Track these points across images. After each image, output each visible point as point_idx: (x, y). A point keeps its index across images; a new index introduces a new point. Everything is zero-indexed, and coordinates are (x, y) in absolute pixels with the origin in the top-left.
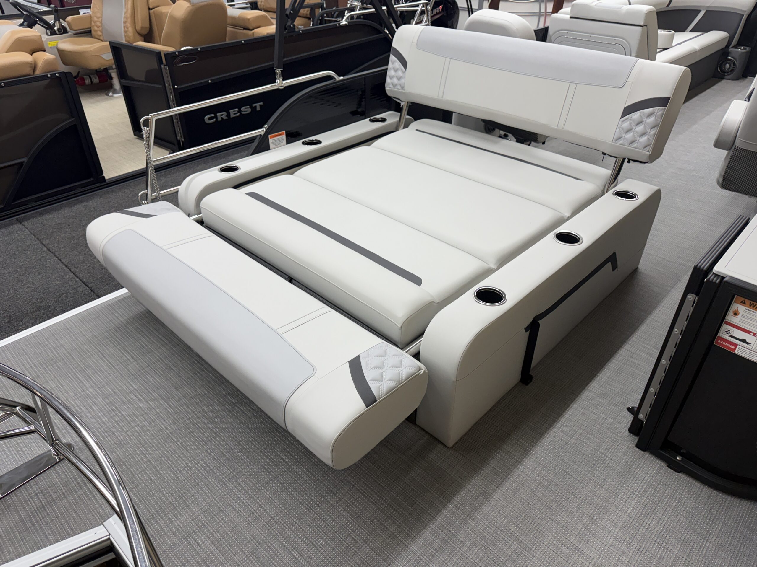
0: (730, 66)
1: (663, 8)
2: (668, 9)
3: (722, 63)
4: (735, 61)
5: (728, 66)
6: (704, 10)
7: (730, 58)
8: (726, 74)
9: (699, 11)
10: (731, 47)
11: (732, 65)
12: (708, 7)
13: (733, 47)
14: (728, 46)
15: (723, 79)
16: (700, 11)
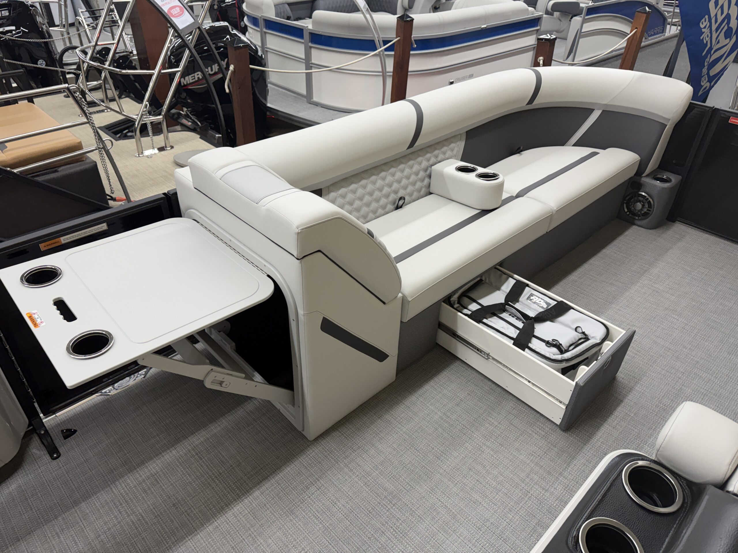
0: (643, 206)
1: (522, 107)
2: (530, 107)
3: (631, 199)
4: (651, 200)
5: (639, 206)
6: (599, 109)
7: (643, 194)
8: (637, 218)
9: (590, 111)
10: (644, 175)
11: (647, 206)
12: (606, 105)
13: (647, 176)
14: (639, 172)
15: (634, 224)
16: (592, 110)
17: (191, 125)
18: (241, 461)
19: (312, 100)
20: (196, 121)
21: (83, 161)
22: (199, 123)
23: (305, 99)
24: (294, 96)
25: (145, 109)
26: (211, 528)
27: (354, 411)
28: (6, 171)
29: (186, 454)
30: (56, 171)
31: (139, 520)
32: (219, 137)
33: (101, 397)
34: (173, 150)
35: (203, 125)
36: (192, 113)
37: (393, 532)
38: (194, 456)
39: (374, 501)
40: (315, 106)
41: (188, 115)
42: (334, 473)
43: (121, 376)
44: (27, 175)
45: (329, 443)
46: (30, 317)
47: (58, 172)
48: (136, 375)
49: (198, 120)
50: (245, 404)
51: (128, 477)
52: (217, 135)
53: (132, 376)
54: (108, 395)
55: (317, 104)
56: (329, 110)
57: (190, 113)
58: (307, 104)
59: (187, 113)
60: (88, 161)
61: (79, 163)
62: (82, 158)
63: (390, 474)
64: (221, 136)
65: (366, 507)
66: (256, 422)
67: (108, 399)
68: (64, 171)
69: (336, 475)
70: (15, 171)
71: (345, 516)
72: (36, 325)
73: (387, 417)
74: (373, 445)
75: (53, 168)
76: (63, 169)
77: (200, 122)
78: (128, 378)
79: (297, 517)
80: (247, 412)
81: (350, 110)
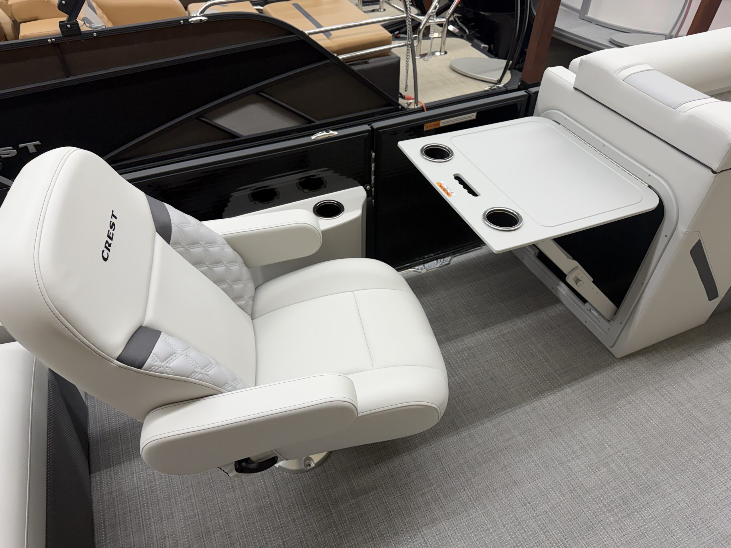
17: (458, 32)
18: (549, 358)
19: (586, 16)
20: (464, 28)
21: (388, 55)
22: (467, 31)
23: (578, 14)
24: (565, 11)
25: (434, 11)
26: (528, 408)
27: (661, 343)
28: (334, 56)
29: (496, 339)
30: (366, 63)
31: (462, 382)
32: (484, 47)
33: (414, 272)
34: (446, 55)
35: (470, 34)
36: (461, 20)
37: (711, 463)
38: (504, 343)
39: (689, 429)
40: (589, 23)
41: (456, 21)
42: (644, 393)
43: (430, 259)
44: (346, 62)
45: (637, 365)
46: (441, 186)
47: (368, 63)
48: (442, 260)
49: (466, 28)
50: (547, 308)
51: (448, 344)
52: (483, 45)
53: (439, 260)
54: (421, 272)
55: (590, 21)
56: (605, 28)
57: (459, 19)
58: (579, 19)
59: (454, 19)
60: (393, 56)
61: (385, 57)
62: (388, 53)
63: (705, 410)
64: (486, 46)
65: (681, 433)
66: (560, 327)
67: (420, 275)
68: (373, 63)
69: (646, 395)
70: (341, 57)
71: (660, 434)
72: (448, 194)
73: (698, 356)
74: (684, 379)
75: (364, 59)
76: (373, 62)
77: (468, 29)
78: (435, 261)
79: (610, 421)
80: (549, 316)
81: (629, 30)
